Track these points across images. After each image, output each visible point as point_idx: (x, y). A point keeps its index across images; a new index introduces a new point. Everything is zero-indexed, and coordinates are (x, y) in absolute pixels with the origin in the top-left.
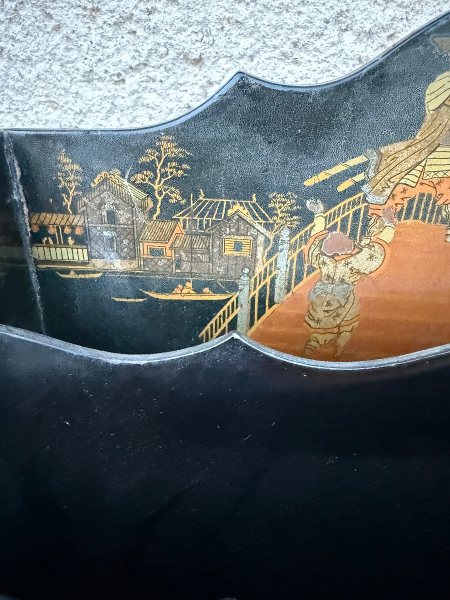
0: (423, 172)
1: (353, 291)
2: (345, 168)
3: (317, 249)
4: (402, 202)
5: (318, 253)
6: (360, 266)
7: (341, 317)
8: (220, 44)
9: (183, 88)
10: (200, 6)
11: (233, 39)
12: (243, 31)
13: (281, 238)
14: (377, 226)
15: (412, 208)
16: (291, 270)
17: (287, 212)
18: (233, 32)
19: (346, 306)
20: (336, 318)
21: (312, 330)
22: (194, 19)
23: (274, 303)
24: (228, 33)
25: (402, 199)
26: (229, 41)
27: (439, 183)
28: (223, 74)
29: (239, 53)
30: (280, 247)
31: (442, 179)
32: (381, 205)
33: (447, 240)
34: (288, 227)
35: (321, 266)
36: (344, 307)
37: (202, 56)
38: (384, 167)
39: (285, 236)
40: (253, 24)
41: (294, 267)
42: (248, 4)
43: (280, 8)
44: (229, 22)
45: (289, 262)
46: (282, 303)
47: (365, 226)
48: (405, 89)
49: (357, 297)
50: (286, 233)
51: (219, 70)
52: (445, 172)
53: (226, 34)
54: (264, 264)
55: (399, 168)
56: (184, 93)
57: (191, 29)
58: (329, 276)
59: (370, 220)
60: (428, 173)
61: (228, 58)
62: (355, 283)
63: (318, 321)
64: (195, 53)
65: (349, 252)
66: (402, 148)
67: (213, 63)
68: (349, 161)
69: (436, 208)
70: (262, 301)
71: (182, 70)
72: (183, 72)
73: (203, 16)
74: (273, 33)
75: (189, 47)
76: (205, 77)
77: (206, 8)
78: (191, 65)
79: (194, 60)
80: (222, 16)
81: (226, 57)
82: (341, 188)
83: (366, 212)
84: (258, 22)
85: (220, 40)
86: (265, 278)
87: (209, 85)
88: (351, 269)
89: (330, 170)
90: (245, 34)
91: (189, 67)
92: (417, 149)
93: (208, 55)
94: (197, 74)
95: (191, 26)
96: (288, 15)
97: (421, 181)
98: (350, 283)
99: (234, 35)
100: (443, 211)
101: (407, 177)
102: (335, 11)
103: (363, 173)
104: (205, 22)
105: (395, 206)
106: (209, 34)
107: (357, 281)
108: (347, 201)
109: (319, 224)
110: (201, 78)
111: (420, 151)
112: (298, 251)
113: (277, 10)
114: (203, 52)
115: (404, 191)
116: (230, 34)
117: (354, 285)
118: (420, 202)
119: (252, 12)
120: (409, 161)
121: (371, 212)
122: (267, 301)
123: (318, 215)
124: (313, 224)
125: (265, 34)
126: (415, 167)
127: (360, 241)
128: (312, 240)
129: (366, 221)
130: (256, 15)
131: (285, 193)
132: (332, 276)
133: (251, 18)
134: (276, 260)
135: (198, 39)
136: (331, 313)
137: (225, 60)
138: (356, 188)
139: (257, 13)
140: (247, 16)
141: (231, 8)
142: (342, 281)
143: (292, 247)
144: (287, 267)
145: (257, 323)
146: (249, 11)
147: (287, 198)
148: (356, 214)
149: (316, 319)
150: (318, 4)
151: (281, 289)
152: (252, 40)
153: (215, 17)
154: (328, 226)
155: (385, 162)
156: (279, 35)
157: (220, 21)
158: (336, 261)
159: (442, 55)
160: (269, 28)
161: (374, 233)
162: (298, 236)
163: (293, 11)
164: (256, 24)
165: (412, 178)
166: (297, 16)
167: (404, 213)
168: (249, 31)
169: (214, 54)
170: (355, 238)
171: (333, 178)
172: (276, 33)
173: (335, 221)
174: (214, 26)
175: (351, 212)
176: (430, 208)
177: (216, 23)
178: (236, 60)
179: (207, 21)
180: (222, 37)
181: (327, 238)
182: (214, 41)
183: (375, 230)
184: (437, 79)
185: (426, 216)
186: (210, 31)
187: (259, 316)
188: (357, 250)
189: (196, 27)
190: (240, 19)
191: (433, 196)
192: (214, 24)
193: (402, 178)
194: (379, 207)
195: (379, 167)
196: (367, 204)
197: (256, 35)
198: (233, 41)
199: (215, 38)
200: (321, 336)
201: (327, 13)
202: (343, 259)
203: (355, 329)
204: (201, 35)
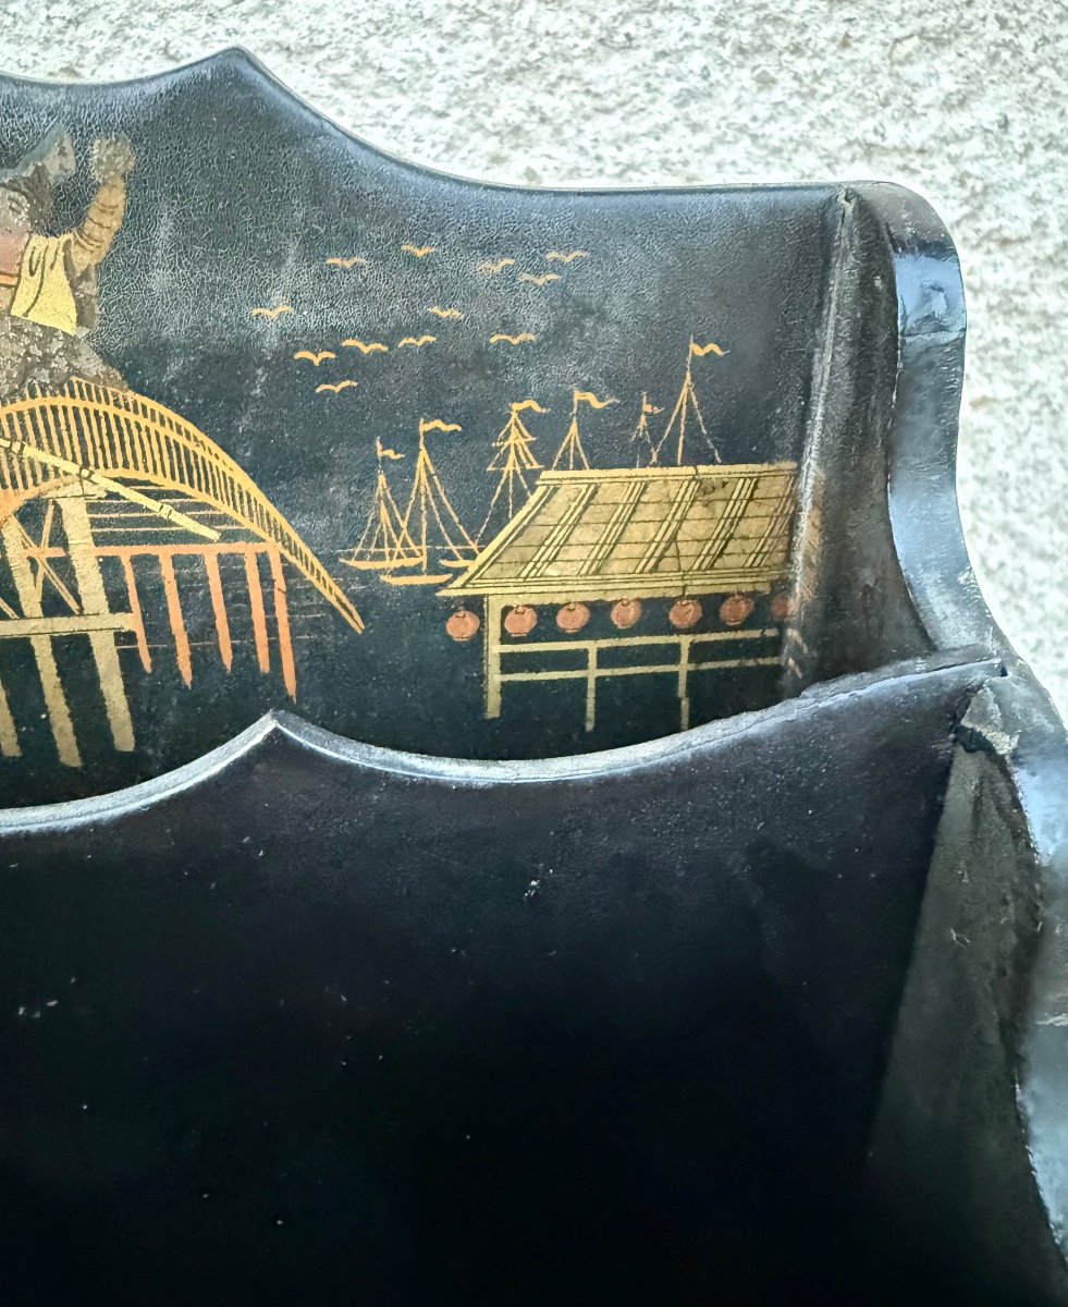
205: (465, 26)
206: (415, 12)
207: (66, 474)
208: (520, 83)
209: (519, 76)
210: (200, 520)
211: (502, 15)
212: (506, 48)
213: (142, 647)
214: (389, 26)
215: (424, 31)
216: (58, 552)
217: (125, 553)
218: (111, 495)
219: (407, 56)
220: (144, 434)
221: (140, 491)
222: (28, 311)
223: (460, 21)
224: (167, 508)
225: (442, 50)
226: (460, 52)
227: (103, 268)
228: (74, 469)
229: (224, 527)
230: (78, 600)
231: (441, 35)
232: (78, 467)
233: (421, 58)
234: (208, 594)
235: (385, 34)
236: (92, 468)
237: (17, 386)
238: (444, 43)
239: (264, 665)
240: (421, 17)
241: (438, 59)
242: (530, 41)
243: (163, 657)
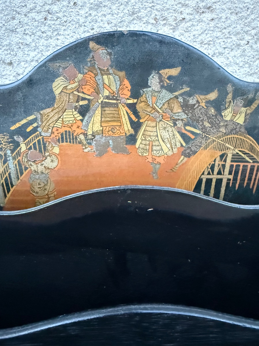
0: (63, 121)
1: (48, 177)
2: (27, 121)
3: (26, 159)
4: (58, 135)
5: (27, 160)
6: (48, 165)
7: (48, 190)
8: (19, 55)
9: (5, 77)
10: (6, 37)
11: (26, 53)
12: (30, 49)
13: (7, 154)
14: (50, 147)
15: (63, 137)
16: (17, 169)
17: (6, 142)
18: (26, 49)
19: (48, 184)
20: (45, 191)
21: (35, 197)
22: (4, 43)
23: (14, 186)
24: (23, 50)
25: (58, 133)
26: (24, 53)
27: (72, 126)
28: (24, 70)
29: (30, 59)
30: (8, 159)
31: (72, 124)
32: (49, 137)
33: (84, 151)
34: (9, 149)
35: (30, 166)
36: (47, 185)
37: (12, 61)
38: (45, 120)
39: (9, 153)
40: (35, 45)
41: (18, 168)
42: (30, 36)
43: (47, 37)
44: (22, 45)
45: (14, 166)
46: (17, 186)
47: (45, 147)
48: (43, 85)
49: (52, 180)
50: (9, 152)
51: (22, 68)
52: (73, 121)
53: (22, 50)
54: (3, 167)
55: (51, 120)
56: (5, 80)
57: (4, 48)
58: (36, 171)
59: (46, 144)
60: (65, 122)
61: (25, 62)
62: (49, 173)
63: (37, 193)
64: (8, 60)
65: (41, 159)
66: (50, 111)
67: (18, 65)
68: (28, 118)
69: (74, 137)
70: (7, 185)
71: (3, 68)
72: (4, 69)
73: (9, 42)
74: (46, 49)
75: (4, 57)
76: (15, 71)
77: (10, 38)
78: (8, 66)
79: (8, 63)
80: (18, 42)
81: (24, 61)
82: (28, 130)
83: (43, 140)
84: (37, 44)
85: (20, 53)
86: (5, 174)
87: (18, 75)
88: (45, 167)
89: (21, 122)
90: (31, 50)
91: (7, 67)
92: (57, 111)
93: (14, 61)
94: (11, 70)
95: (3, 47)
96: (52, 41)
97: (63, 125)
98: (46, 173)
99: (27, 51)
100: (78, 138)
101: (56, 123)
102: (74, 38)
103: (36, 123)
104: (10, 45)
105: (55, 137)
106: (13, 50)
107: (49, 172)
108: (33, 136)
109: (23, 147)
110: (13, 72)
111: (59, 112)
112: (17, 160)
113: (45, 38)
114: (12, 59)
115: (57, 130)
116: (24, 50)
117: (48, 174)
118: (66, 134)
119: (33, 40)
120: (55, 117)
121: (45, 140)
122: (10, 185)
123: (21, 143)
124: (20, 147)
125: (41, 50)
126: (59, 119)
127: (45, 153)
128: (22, 155)
129: (44, 144)
130: (35, 41)
131: (3, 134)
132: (37, 171)
133: (33, 42)
134: (8, 165)
135: (8, 53)
136: (42, 188)
137: (24, 63)
138: (35, 130)
139: (36, 40)
140: (31, 42)
141: (22, 38)
142: (42, 173)
143: (14, 158)
144: (14, 168)
145: (8, 196)
146: (32, 39)
147: (4, 135)
148: (39, 141)
149: (36, 192)
150: (66, 35)
151: (15, 178)
152: (36, 53)
153: (15, 42)
154: (28, 148)
155: (44, 118)
156: (49, 50)
157: (18, 44)
158: (37, 164)
159: (54, 71)
160: (43, 47)
161: (50, 150)
162: (15, 153)
163: (54, 38)
164: (36, 45)
165: (59, 124)
166: (56, 41)
167: (61, 140)
168: (33, 48)
169: (18, 60)
170: (42, 152)
171: (23, 125)
172: (47, 49)
173: (30, 145)
174: (15, 47)
175: (36, 140)
176: (71, 137)
177: (16, 45)
178: (29, 63)
179: (11, 44)
180: (20, 52)
181: (29, 153)
182: (16, 54)
183: (50, 148)
184: (56, 80)
185: (71, 141)
186: (14, 49)
187: (8, 192)
188: (44, 158)
189: (6, 47)
190: (28, 43)
191: (71, 132)
192: (15, 46)
193: (55, 124)
194: (48, 138)
195: (42, 120)
196: (42, 137)
197: (37, 50)
198: (26, 54)
199: (17, 53)
200: (41, 200)
201: (70, 39)
202: (39, 162)
203: (56, 195)
204: (9, 51)
205: (244, 65)
206: (235, 62)
207: (231, 149)
208: (252, 76)
209: (253, 75)
210: (250, 159)
211: (252, 63)
212: (251, 69)
213: (231, 182)
214: (229, 65)
215: (236, 66)
216: (224, 163)
217: (235, 164)
218: (237, 153)
219: (232, 71)
220: (247, 142)
221: (242, 153)
222: (236, 120)
223: (243, 64)
224: (246, 156)
225: (239, 69)
226: (242, 70)
227: (251, 114)
228: (232, 148)
229: (254, 160)
230: (224, 172)
231: (239, 66)
232: (233, 148)
233: (234, 71)
234: (246, 173)
235: (228, 66)
236: (236, 148)
237: (229, 133)
238: (239, 68)
239: (251, 187)
240: (236, 63)
241: (238, 71)
242: (256, 68)
243: (234, 184)
